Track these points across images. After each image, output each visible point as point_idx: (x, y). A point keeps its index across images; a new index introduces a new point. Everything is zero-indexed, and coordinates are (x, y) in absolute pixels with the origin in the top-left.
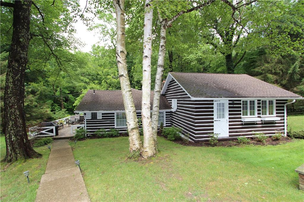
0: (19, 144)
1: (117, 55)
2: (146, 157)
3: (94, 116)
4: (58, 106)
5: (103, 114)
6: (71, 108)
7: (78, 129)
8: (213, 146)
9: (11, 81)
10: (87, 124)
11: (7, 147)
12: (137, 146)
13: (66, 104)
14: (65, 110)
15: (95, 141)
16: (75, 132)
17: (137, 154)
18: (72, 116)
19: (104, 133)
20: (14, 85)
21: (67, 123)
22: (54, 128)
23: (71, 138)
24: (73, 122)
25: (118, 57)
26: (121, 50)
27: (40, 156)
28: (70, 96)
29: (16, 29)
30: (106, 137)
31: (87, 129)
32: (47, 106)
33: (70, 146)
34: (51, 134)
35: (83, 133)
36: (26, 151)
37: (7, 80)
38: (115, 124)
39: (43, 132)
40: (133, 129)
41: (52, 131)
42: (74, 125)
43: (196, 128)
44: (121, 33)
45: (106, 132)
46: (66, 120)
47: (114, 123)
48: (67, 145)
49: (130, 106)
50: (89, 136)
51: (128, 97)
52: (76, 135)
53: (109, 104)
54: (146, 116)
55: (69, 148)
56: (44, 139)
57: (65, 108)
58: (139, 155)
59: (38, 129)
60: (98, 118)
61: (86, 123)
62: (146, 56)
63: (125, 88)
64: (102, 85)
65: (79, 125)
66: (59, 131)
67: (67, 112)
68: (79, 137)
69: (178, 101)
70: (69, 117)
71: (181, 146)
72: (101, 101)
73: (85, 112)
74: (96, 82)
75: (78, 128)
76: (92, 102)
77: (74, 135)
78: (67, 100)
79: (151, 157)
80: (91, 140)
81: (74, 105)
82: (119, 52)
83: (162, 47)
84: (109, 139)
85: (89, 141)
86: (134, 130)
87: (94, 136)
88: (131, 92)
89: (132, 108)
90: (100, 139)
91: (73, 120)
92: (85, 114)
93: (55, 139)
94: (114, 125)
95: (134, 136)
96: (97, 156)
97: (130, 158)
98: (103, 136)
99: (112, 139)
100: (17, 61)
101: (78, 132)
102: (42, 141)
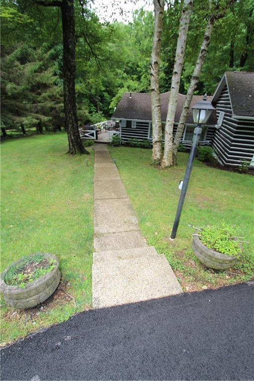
0: (76, 142)
1: (150, 66)
2: (163, 167)
3: (129, 124)
4: (94, 106)
5: (137, 123)
6: (107, 110)
7: (114, 136)
8: (240, 173)
9: (67, 89)
10: (122, 132)
11: (69, 144)
12: (158, 156)
13: (101, 104)
14: (101, 112)
15: (128, 150)
16: (111, 138)
17: (157, 162)
18: (109, 121)
19: (136, 143)
20: (69, 93)
21: (104, 128)
22: (94, 132)
23: (108, 144)
24: (110, 128)
25: (152, 69)
26: (155, 61)
27: (88, 153)
28: (106, 94)
29: (66, 35)
30: (138, 147)
31: (122, 137)
32: (85, 106)
33: (108, 150)
34: (92, 138)
35: (118, 140)
36: (80, 148)
37: (64, 88)
38: (149, 135)
39: (87, 134)
40: (156, 142)
41: (92, 135)
42: (110, 131)
43: (230, 152)
44: (157, 39)
45: (138, 141)
46: (103, 124)
47: (147, 134)
48: (105, 148)
49: (156, 121)
50: (123, 144)
51: (156, 112)
52: (113, 141)
53: (144, 112)
54: (168, 132)
55: (107, 151)
56: (88, 141)
57: (101, 110)
58: (158, 163)
59: (83, 132)
60: (132, 127)
61: (121, 130)
62: (176, 73)
63: (154, 102)
64: (141, 82)
65: (115, 132)
66: (98, 135)
67: (103, 115)
68: (115, 144)
69: (225, 115)
70: (105, 122)
71: (206, 166)
72: (137, 107)
73: (121, 119)
74: (135, 76)
75: (114, 134)
76: (128, 108)
77: (111, 141)
78: (102, 99)
79: (167, 167)
80: (125, 148)
81: (109, 107)
82: (153, 63)
83: (202, 53)
84: (140, 149)
85: (122, 148)
86: (158, 143)
87: (127, 145)
88: (159, 107)
89: (158, 123)
90: (133, 148)
91: (109, 125)
92: (121, 121)
93: (95, 142)
94: (147, 137)
95: (156, 148)
96: (128, 160)
97: (151, 165)
98: (135, 146)
99: (143, 150)
100: (69, 70)
101: (114, 138)
102: (87, 143)
